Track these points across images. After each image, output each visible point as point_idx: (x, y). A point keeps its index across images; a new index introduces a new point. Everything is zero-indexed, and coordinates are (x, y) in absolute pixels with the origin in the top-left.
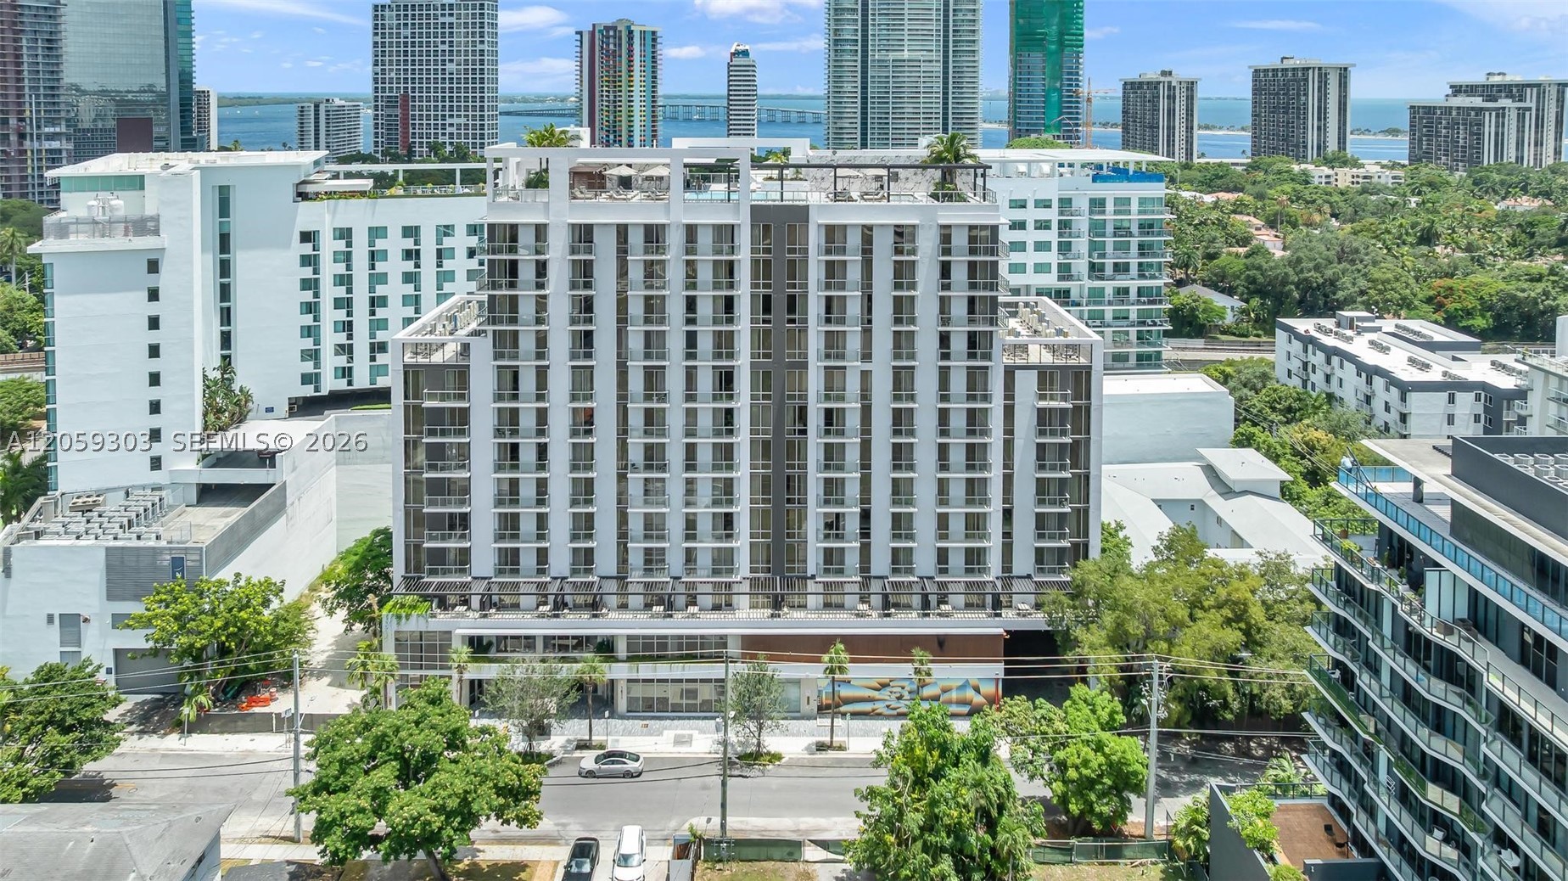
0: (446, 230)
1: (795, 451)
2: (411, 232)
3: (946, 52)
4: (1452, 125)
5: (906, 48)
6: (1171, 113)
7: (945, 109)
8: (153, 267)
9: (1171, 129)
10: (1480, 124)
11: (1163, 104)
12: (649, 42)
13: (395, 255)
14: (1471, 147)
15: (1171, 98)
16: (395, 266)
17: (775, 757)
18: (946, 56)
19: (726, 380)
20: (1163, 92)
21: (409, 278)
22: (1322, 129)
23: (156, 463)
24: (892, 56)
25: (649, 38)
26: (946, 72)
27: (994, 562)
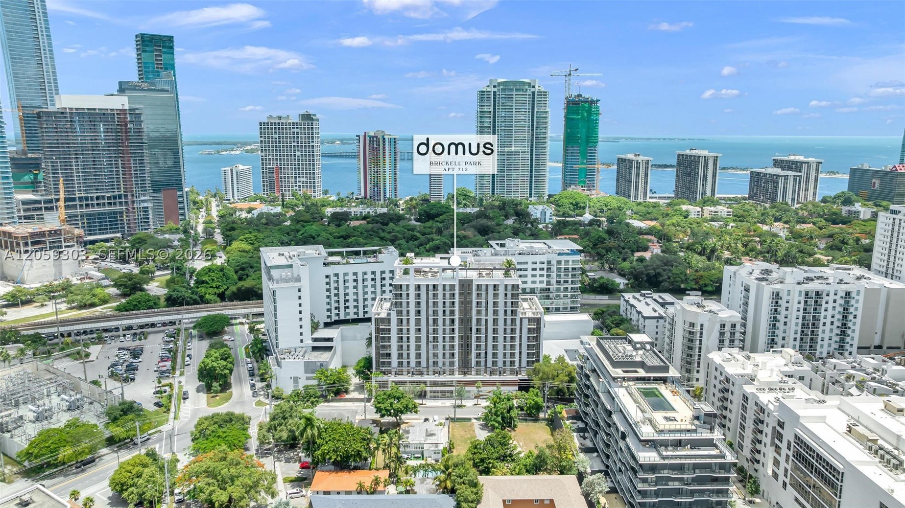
0: (365, 273)
1: (469, 338)
2: (355, 274)
3: (532, 147)
4: (767, 182)
5: (513, 146)
6: (637, 175)
7: (531, 175)
8: (299, 290)
9: (637, 182)
10: (778, 183)
11: (634, 171)
12: (393, 144)
13: (351, 281)
14: (773, 193)
15: (638, 168)
16: (351, 284)
17: (465, 406)
18: (532, 150)
19: (453, 321)
20: (634, 165)
21: (355, 287)
22: (704, 185)
23: (301, 341)
24: (506, 150)
25: (393, 141)
26: (532, 157)
27: (517, 364)
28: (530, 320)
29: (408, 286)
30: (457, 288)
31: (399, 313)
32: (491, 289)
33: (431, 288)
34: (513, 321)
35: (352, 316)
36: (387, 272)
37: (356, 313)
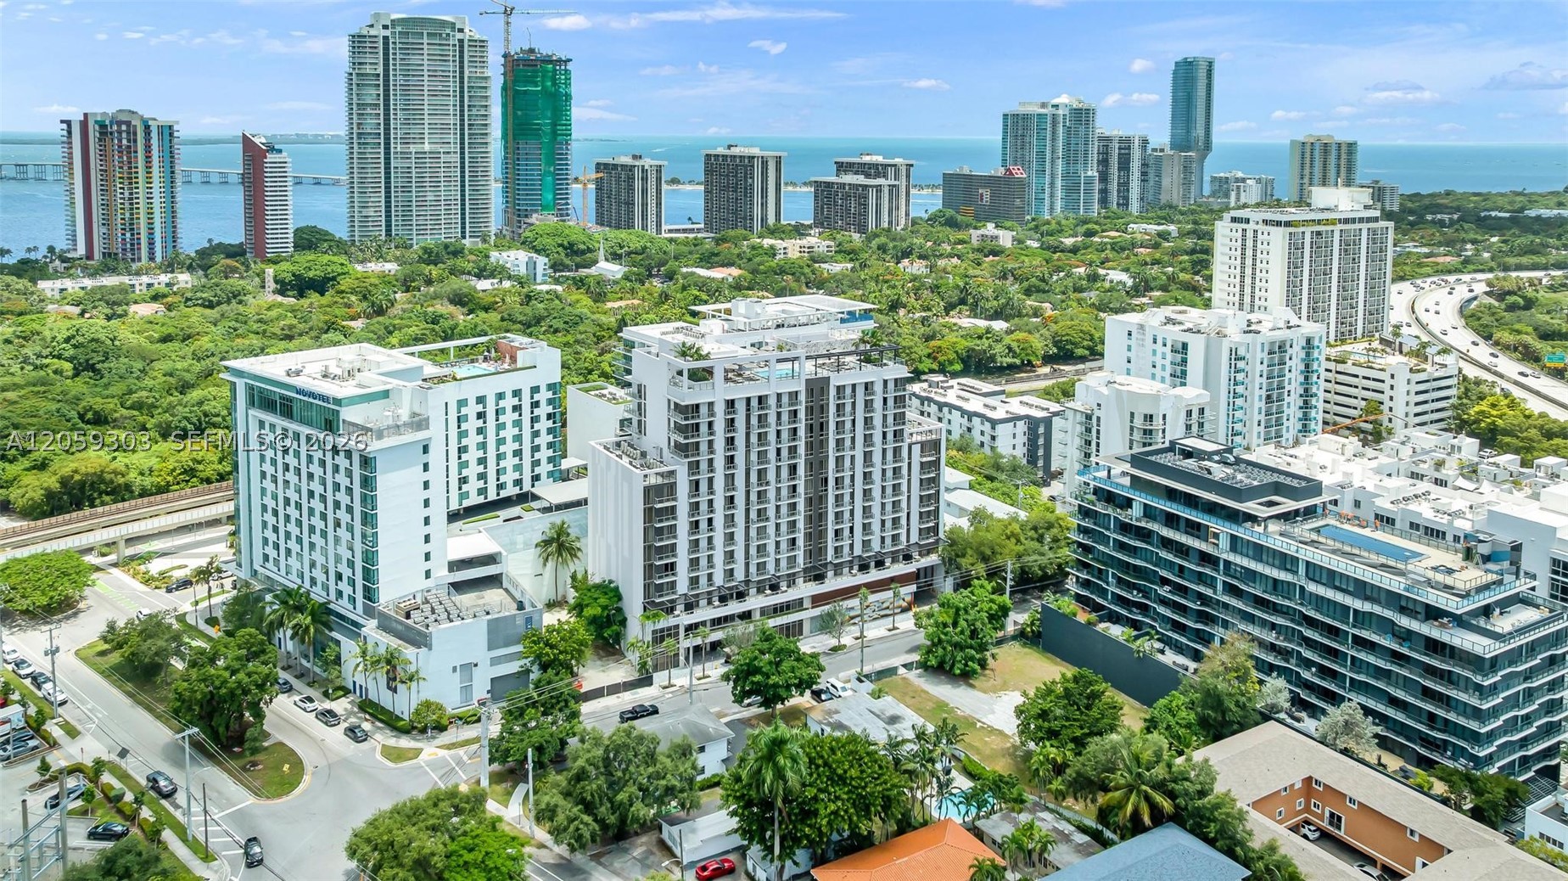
2: (481, 400)
3: (462, 143)
4: (847, 197)
5: (426, 141)
6: (644, 191)
7: (463, 195)
8: (426, 449)
9: (644, 205)
10: (866, 197)
11: (638, 184)
12: (167, 137)
13: (472, 416)
14: (860, 214)
15: (645, 179)
16: (472, 425)
17: (845, 646)
18: (462, 148)
19: (793, 469)
20: (638, 174)
21: (480, 431)
22: (764, 205)
23: (428, 574)
24: (413, 148)
25: (166, 132)
26: (463, 163)
27: (903, 538)
28: (923, 444)
29: (711, 404)
30: (802, 397)
31: (694, 467)
32: (860, 391)
33: (754, 403)
34: (897, 451)
35: (474, 500)
36: (543, 389)
37: (482, 491)
